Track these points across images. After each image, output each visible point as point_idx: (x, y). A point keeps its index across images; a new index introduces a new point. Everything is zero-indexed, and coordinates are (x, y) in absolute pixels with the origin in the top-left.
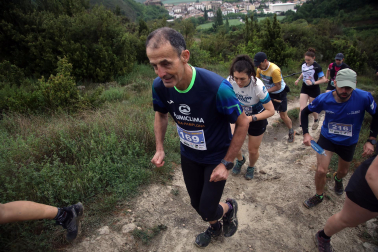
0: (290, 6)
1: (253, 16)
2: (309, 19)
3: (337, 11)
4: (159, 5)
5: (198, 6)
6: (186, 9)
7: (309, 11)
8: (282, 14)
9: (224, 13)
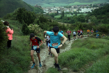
0: (89, 10)
1: (75, 13)
2: (96, 15)
3: (106, 13)
4: (40, 7)
5: (55, 9)
6: (50, 10)
7: (96, 13)
8: (86, 13)
9: (65, 12)
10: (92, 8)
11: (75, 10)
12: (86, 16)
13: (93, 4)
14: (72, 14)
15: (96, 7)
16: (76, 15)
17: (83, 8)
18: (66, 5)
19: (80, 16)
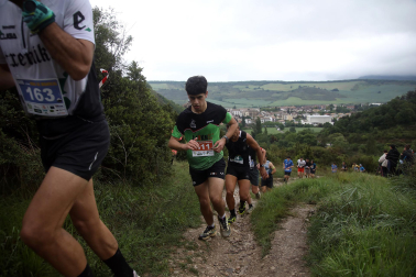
0: (327, 119)
1: (291, 125)
2: (346, 133)
3: (371, 128)
5: (235, 113)
7: (345, 126)
8: (320, 126)
9: (262, 121)
10: (334, 115)
11: (289, 118)
12: (319, 135)
13: (336, 104)
14: (282, 127)
15: (345, 112)
16: (293, 130)
17: (311, 113)
18: (265, 104)
19: (303, 133)
